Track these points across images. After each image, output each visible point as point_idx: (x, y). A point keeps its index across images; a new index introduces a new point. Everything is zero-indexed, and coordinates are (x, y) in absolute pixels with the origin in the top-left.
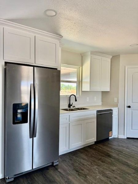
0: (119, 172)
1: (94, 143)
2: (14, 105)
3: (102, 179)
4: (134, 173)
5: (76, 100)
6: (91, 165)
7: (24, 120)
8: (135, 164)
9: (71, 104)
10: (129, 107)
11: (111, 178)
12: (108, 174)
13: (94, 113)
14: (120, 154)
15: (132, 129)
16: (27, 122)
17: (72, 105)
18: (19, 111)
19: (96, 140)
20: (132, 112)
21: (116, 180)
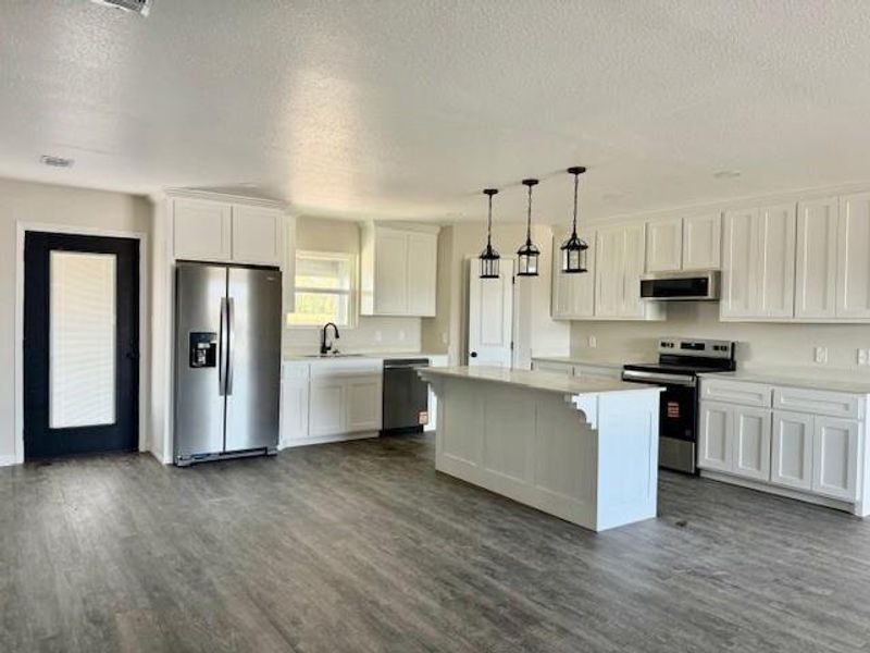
1: (376, 435)
2: (192, 334)
5: (337, 336)
7: (211, 362)
9: (328, 345)
10: (474, 354)
13: (378, 364)
16: (214, 365)
17: (329, 349)
18: (201, 346)
19: (380, 427)
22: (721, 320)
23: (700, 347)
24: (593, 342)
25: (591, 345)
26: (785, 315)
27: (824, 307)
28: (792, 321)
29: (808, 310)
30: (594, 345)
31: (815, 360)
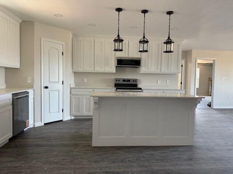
0: (62, 154)
1: (8, 141)
3: (52, 168)
4: (75, 149)
6: (27, 162)
8: (71, 142)
10: (46, 87)
11: (59, 161)
12: (54, 160)
14: (50, 140)
15: (49, 113)
20: (49, 93)
21: (65, 161)
22: (140, 73)
23: (129, 81)
24: (85, 80)
25: (84, 81)
26: (158, 71)
27: (168, 69)
28: (161, 73)
29: (164, 70)
30: (86, 81)
31: (157, 83)
